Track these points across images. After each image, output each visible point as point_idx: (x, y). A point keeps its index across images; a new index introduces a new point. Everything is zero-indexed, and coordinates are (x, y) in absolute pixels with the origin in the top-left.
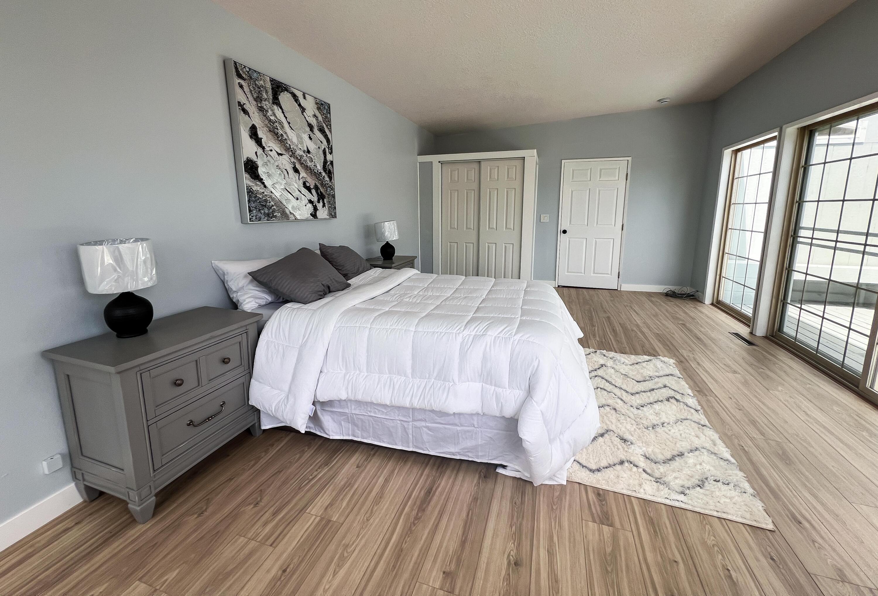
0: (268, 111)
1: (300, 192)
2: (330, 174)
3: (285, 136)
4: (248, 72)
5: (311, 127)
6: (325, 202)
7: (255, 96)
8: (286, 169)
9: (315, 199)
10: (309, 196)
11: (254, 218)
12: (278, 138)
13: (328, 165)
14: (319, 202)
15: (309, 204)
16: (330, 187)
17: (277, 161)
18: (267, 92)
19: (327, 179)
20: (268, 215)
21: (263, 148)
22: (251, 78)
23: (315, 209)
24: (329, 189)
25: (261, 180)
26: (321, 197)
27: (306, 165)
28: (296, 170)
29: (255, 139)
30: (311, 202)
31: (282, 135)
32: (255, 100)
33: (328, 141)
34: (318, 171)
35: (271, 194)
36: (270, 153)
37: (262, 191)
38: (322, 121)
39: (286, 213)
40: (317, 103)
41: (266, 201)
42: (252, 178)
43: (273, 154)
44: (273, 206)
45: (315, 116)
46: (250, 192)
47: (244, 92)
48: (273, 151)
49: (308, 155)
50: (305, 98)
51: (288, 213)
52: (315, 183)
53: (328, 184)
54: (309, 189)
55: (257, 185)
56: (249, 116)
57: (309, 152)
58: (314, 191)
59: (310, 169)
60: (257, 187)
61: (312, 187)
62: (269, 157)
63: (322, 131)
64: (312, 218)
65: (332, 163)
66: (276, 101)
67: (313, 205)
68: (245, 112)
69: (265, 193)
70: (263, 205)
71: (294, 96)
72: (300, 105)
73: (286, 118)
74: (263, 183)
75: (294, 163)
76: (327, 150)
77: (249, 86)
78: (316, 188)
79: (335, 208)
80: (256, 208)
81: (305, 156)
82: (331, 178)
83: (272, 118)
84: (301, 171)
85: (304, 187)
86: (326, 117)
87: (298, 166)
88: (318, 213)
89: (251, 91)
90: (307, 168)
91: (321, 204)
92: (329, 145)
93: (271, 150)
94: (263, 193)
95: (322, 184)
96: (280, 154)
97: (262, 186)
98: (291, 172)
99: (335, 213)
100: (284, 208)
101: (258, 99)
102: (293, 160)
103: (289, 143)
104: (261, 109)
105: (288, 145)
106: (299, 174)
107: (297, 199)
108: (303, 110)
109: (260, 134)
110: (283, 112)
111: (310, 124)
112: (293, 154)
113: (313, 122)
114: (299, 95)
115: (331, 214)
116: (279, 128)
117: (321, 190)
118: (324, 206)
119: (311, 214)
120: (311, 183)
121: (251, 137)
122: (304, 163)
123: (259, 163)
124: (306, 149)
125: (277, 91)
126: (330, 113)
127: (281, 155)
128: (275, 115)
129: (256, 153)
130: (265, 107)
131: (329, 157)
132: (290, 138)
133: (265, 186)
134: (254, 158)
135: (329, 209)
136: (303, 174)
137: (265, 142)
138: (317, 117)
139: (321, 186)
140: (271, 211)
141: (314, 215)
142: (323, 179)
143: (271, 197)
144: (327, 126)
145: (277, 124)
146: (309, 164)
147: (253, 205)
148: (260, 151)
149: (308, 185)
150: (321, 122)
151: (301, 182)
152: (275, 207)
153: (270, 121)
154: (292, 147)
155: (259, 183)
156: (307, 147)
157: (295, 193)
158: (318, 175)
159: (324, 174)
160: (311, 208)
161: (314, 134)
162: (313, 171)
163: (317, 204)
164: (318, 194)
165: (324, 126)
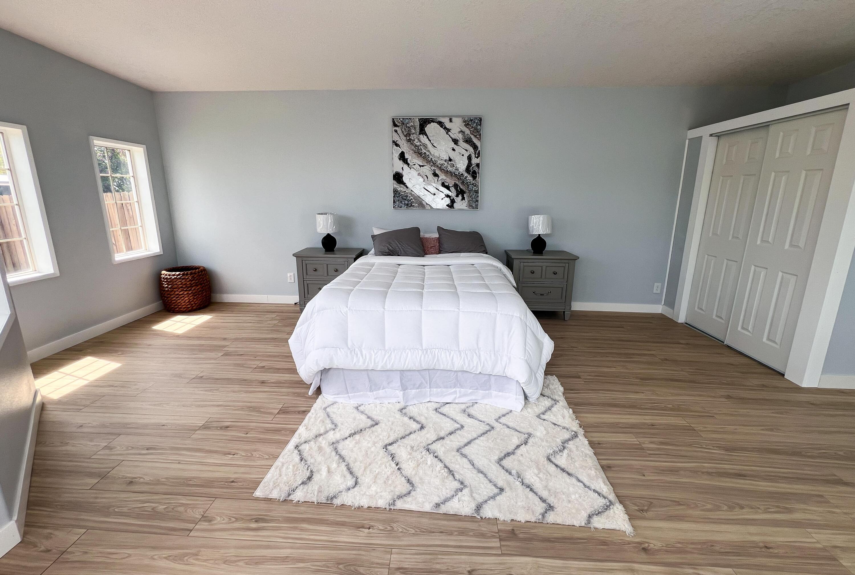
0: (414, 140)
1: (438, 190)
2: (474, 175)
3: (428, 153)
4: (402, 121)
5: (456, 141)
6: (465, 196)
7: (405, 134)
8: (426, 175)
9: (453, 193)
10: (447, 192)
11: (397, 206)
12: (421, 156)
13: (473, 167)
14: (457, 196)
15: (446, 198)
16: (473, 185)
17: (418, 170)
18: (415, 129)
19: (470, 178)
20: (407, 205)
21: (408, 164)
22: (403, 124)
23: (453, 201)
24: (470, 187)
25: (404, 184)
26: (460, 192)
27: (446, 170)
28: (435, 175)
29: (402, 160)
30: (448, 196)
31: (425, 153)
32: (405, 136)
33: (475, 147)
34: (459, 173)
35: (411, 192)
36: (413, 166)
38: (469, 133)
39: (423, 204)
40: (464, 121)
41: (407, 196)
42: (398, 183)
43: (417, 166)
44: (412, 199)
45: (462, 132)
46: (395, 191)
47: (398, 134)
48: (416, 164)
49: (450, 163)
50: (451, 121)
51: (425, 204)
52: (455, 182)
53: (470, 183)
54: (448, 188)
55: (401, 187)
56: (400, 147)
57: (450, 160)
58: (452, 189)
59: (451, 172)
60: (400, 188)
61: (450, 185)
62: (412, 169)
63: (468, 141)
64: (448, 208)
65: (478, 165)
66: (422, 131)
67: (450, 199)
68: (397, 145)
69: (407, 192)
70: (404, 199)
71: (441, 124)
72: (445, 128)
73: (430, 141)
75: (434, 171)
76: (473, 156)
77: (401, 129)
78: (456, 186)
79: (477, 201)
80: (399, 201)
81: (446, 163)
82: (474, 178)
83: (418, 144)
84: (440, 175)
85: (442, 186)
86: (476, 129)
87: (438, 172)
88: (455, 204)
89: (403, 132)
90: (447, 172)
91: (460, 197)
92: (476, 151)
93: (415, 165)
94: (405, 191)
95: (463, 183)
96: (420, 166)
97: (405, 187)
98: (431, 176)
99: (477, 205)
100: (422, 201)
101: (408, 135)
102: (433, 168)
103: (431, 157)
104: (409, 140)
105: (430, 159)
106: (439, 177)
107: (435, 194)
108: (448, 130)
109: (407, 156)
110: (428, 138)
111: (455, 139)
112: (434, 164)
113: (460, 137)
114: (446, 121)
115: (472, 206)
116: (422, 149)
117: (461, 187)
118: (463, 198)
119: (447, 205)
120: (450, 182)
121: (400, 159)
123: (404, 173)
124: (448, 159)
125: (424, 125)
126: (480, 125)
127: (423, 166)
128: (420, 142)
129: (403, 168)
130: (412, 138)
131: (475, 161)
132: (432, 153)
133: (407, 187)
134: (400, 171)
135: (469, 202)
136: (442, 176)
137: (410, 161)
138: (463, 132)
139: (462, 184)
140: (410, 202)
141: (451, 206)
142: (465, 178)
143: (411, 194)
144: (475, 136)
145: (421, 147)
146: (450, 169)
147: (397, 199)
148: (405, 166)
149: (446, 184)
150: (468, 135)
151: (440, 182)
152: (413, 200)
153: (416, 146)
154: (433, 160)
155: (403, 186)
156: (449, 157)
157: (432, 190)
158: (459, 176)
159: (466, 175)
160: (448, 201)
161: (458, 146)
162: (454, 173)
163: (455, 198)
164: (457, 190)
165: (472, 136)
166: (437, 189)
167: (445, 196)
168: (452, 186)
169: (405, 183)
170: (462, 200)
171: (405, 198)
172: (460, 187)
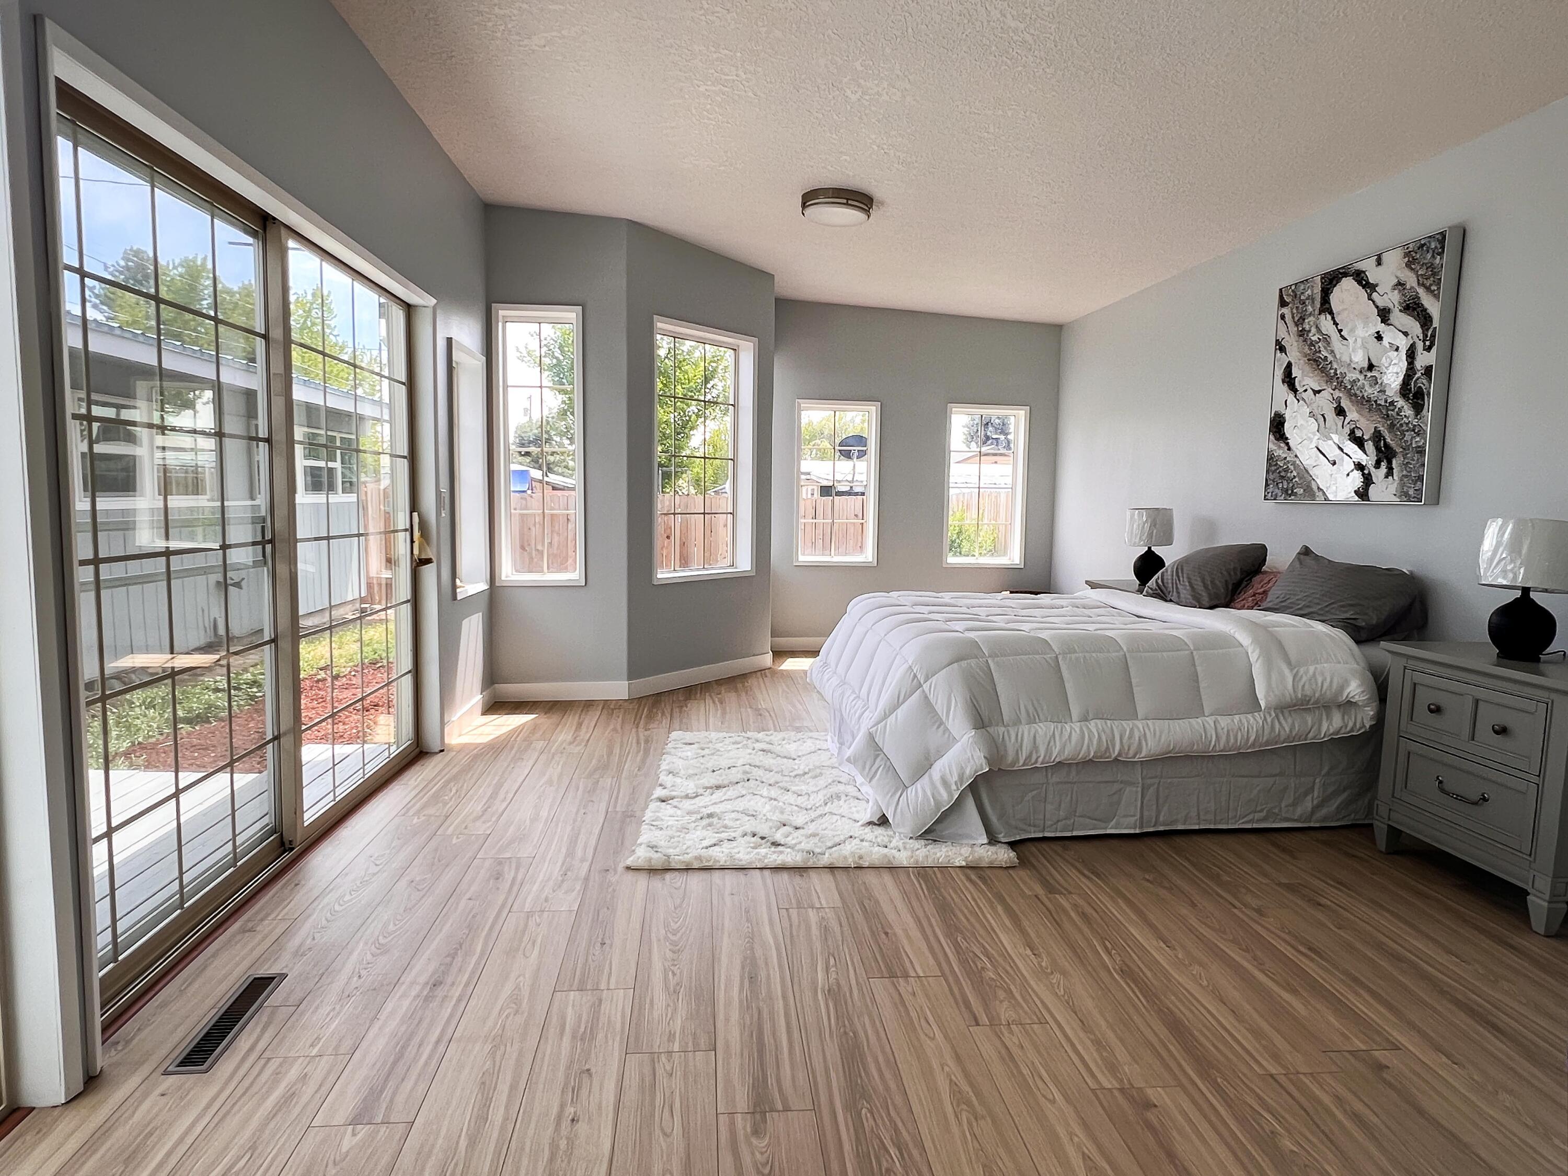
0: (1311, 331)
1: (1342, 450)
2: (1418, 400)
3: (1330, 358)
4: (1294, 291)
5: (1384, 315)
6: (1394, 466)
7: (1296, 319)
8: (1323, 415)
9: (1368, 460)
11: (1269, 495)
12: (1319, 365)
13: (1418, 379)
14: (1377, 465)
15: (1355, 471)
16: (1414, 430)
17: (1310, 403)
18: (1313, 302)
19: (1408, 411)
20: (1287, 491)
21: (1296, 391)
22: (1296, 296)
23: (1368, 480)
24: (1408, 437)
25: (1286, 440)
26: (1385, 455)
27: (1361, 395)
29: (1288, 383)
30: (1360, 467)
31: (1326, 358)
32: (1297, 325)
33: (1426, 321)
34: (1386, 401)
35: (1295, 459)
36: (1304, 395)
37: (1284, 456)
38: (1415, 285)
39: (1312, 489)
40: (1407, 255)
41: (1286, 470)
42: (1276, 439)
43: (1309, 394)
44: (1295, 477)
45: (1399, 284)
46: (1271, 458)
47: (1285, 323)
48: (1309, 389)
49: (1369, 374)
50: (1380, 262)
51: (1315, 488)
52: (1376, 428)
53: (1407, 424)
54: (1359, 442)
55: (1280, 447)
56: (1286, 354)
57: (1371, 367)
58: (1369, 446)
59: (1369, 400)
60: (1280, 452)
61: (1366, 437)
62: (1301, 402)
63: (1413, 307)
64: (1357, 498)
65: (1428, 371)
66: (1326, 307)
68: (1282, 349)
69: (1288, 459)
70: (1283, 477)
71: (1359, 276)
72: (1367, 286)
73: (1337, 326)
74: (1287, 444)
75: (1338, 401)
76: (1420, 345)
77: (1292, 311)
79: (1420, 478)
80: (1273, 481)
81: (1361, 377)
82: (1418, 409)
83: (1315, 338)
86: (1431, 268)
87: (1345, 404)
88: (1372, 490)
89: (1293, 316)
90: (1362, 401)
92: (1427, 330)
93: (1306, 390)
94: (1285, 458)
95: (1392, 427)
96: (1315, 392)
97: (1286, 448)
98: (1331, 415)
99: (1419, 491)
100: (1310, 482)
101: (1301, 320)
102: (1337, 394)
103: (1335, 366)
104: (1302, 334)
105: (1332, 371)
106: (1345, 416)
107: (1334, 463)
108: (1371, 289)
109: (1295, 372)
110: (1333, 318)
111: (1384, 309)
112: (1340, 385)
113: (1394, 299)
114: (1368, 266)
115: (1406, 494)
116: (1323, 349)
117: (1388, 440)
119: (1355, 492)
121: (1283, 382)
122: (1358, 392)
123: (1288, 415)
124: (1366, 365)
125: (1329, 289)
126: (1441, 254)
127: (1319, 392)
128: (1320, 331)
129: (1286, 401)
130: (1307, 327)
131: (1422, 360)
132: (1338, 357)
133: (1289, 449)
134: (1282, 410)
136: (1352, 414)
137: (1300, 381)
138: (1402, 285)
139: (1389, 432)
140: (1291, 485)
141: (1363, 494)
142: (1398, 414)
143: (1294, 464)
144: (1428, 289)
145: (1320, 345)
146: (1370, 391)
147: (1271, 477)
148: (1291, 397)
150: (1412, 288)
151: (1347, 430)
152: (1297, 479)
153: (1312, 344)
154: (1338, 372)
155: (1283, 445)
156: (1369, 360)
157: (1333, 453)
158: (1385, 410)
159: (1401, 403)
160: (1357, 479)
161: (1389, 325)
162: (1376, 401)
163: (1373, 470)
164: (1378, 449)
165: (1421, 291)
166: (1340, 448)
167: (1353, 467)
168: (1369, 439)
169: (1287, 438)
170: (1386, 477)
171: (1283, 474)
172: (1385, 440)
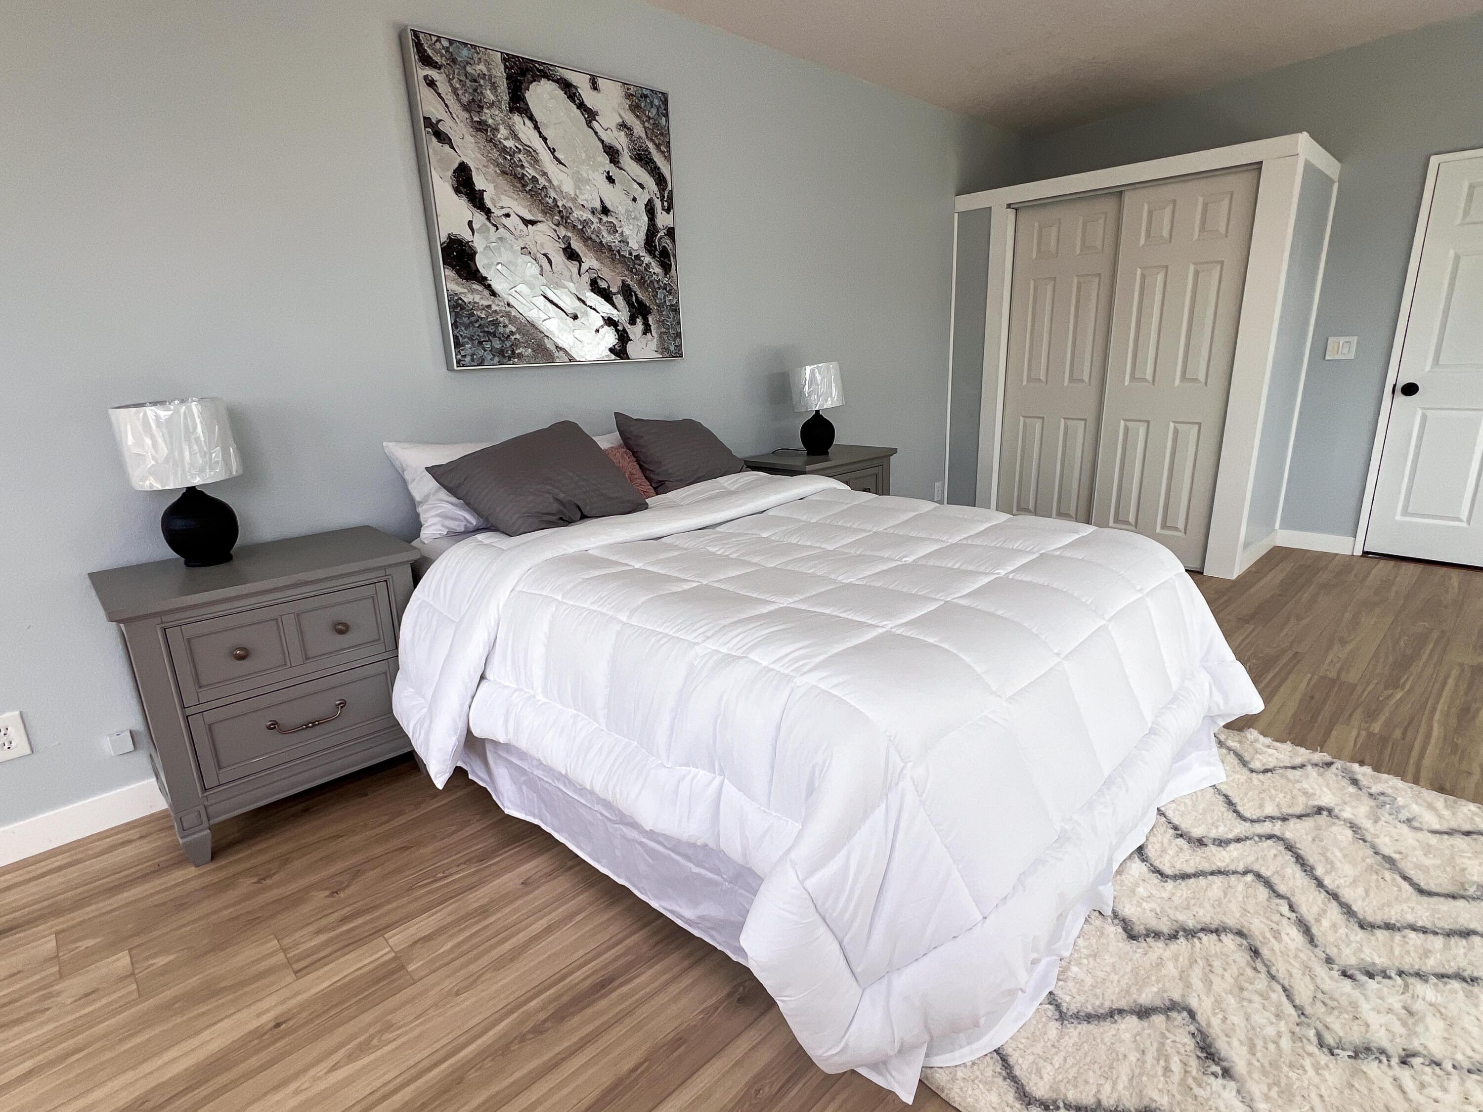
0: (497, 130)
1: (584, 302)
2: (665, 259)
3: (542, 181)
4: (447, 49)
5: (612, 154)
6: (650, 322)
7: (465, 99)
8: (545, 255)
9: (621, 315)
10: (606, 308)
11: (468, 359)
12: (524, 186)
13: (661, 238)
14: (632, 321)
15: (606, 327)
16: (665, 289)
17: (521, 236)
18: (494, 87)
19: (656, 269)
20: (501, 352)
21: (488, 212)
22: (454, 61)
23: (623, 337)
24: (661, 294)
25: (482, 280)
26: (639, 311)
27: (598, 240)
28: (571, 255)
29: (467, 195)
30: (610, 322)
31: (534, 179)
32: (466, 108)
33: (661, 181)
34: (631, 254)
35: (508, 309)
36: (504, 220)
37: (486, 303)
38: (644, 136)
39: (547, 349)
40: (629, 96)
41: (496, 323)
42: (460, 276)
43: (514, 222)
44: (512, 333)
45: (623, 126)
46: (457, 306)
47: (439, 95)
48: (513, 216)
49: (605, 219)
50: (595, 87)
51: (553, 348)
52: (623, 281)
53: (658, 282)
54: (607, 296)
55: (472, 291)
56: (452, 147)
57: (605, 211)
58: (619, 300)
59: (610, 249)
60: (472, 295)
61: (614, 290)
62: (501, 230)
63: (643, 158)
64: (613, 357)
65: (671, 232)
66: (518, 105)
67: (617, 331)
68: (441, 137)
69: (494, 308)
70: (488, 333)
71: (568, 87)
72: (581, 106)
73: (545, 139)
74: (489, 287)
75: (566, 240)
76: (658, 204)
77: (450, 80)
78: (626, 291)
79: (679, 335)
80: (471, 339)
81: (595, 220)
82: (666, 268)
83: (510, 144)
84: (585, 255)
85: (592, 291)
86: (656, 125)
87: (576, 245)
88: (630, 347)
89: (455, 90)
90: (600, 248)
91: (639, 326)
92: (664, 190)
93: (507, 215)
94: (489, 307)
95: (642, 283)
96: (527, 222)
97: (486, 293)
98: (559, 258)
99: (679, 347)
100: (542, 339)
101: (474, 106)
102: (562, 232)
103: (553, 194)
104: (481, 127)
105: (550, 201)
106: (580, 262)
107: (575, 317)
108: (590, 115)
109: (479, 183)
110: (536, 127)
111: (611, 147)
112: (563, 218)
113: (620, 141)
114: (581, 82)
115: (668, 349)
116: (526, 164)
117: (640, 296)
118: (647, 330)
119: (612, 350)
120: (613, 279)
121: (457, 191)
122: (593, 236)
123: (478, 243)
124: (598, 205)
125: (521, 82)
126: (666, 115)
127: (533, 223)
128: (515, 137)
129: (470, 223)
130: (490, 121)
131: (663, 220)
132: (555, 183)
133: (493, 294)
134: (466, 235)
135: (660, 337)
136: (590, 261)
137: (492, 199)
138: (628, 129)
139: (640, 287)
140: (508, 344)
141: (620, 351)
142: (645, 269)
143: (508, 315)
144: (658, 146)
145: (521, 156)
146: (607, 238)
147: (465, 333)
148: (479, 219)
149: (603, 285)
150: (640, 138)
151: (586, 278)
152: (518, 336)
153: (504, 150)
154: (560, 204)
155: (479, 288)
156: (602, 201)
157: (569, 304)
158: (631, 262)
159: (647, 259)
160: (610, 337)
161: (621, 169)
162: (619, 253)
163: (628, 327)
164: (630, 304)
165: (651, 146)
166: (579, 299)
167: (602, 323)
168: (618, 293)
169: (486, 278)
170: (645, 334)
171: (491, 329)
172: (636, 295)
